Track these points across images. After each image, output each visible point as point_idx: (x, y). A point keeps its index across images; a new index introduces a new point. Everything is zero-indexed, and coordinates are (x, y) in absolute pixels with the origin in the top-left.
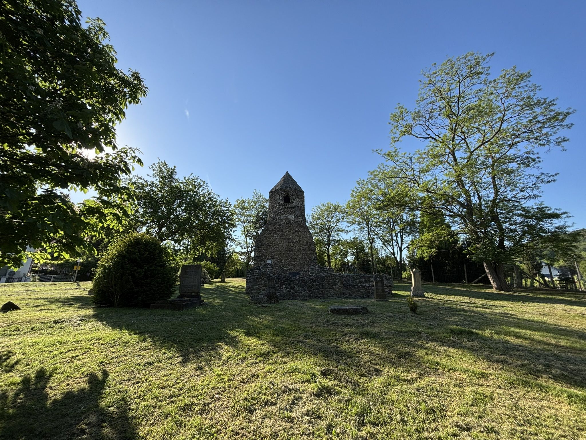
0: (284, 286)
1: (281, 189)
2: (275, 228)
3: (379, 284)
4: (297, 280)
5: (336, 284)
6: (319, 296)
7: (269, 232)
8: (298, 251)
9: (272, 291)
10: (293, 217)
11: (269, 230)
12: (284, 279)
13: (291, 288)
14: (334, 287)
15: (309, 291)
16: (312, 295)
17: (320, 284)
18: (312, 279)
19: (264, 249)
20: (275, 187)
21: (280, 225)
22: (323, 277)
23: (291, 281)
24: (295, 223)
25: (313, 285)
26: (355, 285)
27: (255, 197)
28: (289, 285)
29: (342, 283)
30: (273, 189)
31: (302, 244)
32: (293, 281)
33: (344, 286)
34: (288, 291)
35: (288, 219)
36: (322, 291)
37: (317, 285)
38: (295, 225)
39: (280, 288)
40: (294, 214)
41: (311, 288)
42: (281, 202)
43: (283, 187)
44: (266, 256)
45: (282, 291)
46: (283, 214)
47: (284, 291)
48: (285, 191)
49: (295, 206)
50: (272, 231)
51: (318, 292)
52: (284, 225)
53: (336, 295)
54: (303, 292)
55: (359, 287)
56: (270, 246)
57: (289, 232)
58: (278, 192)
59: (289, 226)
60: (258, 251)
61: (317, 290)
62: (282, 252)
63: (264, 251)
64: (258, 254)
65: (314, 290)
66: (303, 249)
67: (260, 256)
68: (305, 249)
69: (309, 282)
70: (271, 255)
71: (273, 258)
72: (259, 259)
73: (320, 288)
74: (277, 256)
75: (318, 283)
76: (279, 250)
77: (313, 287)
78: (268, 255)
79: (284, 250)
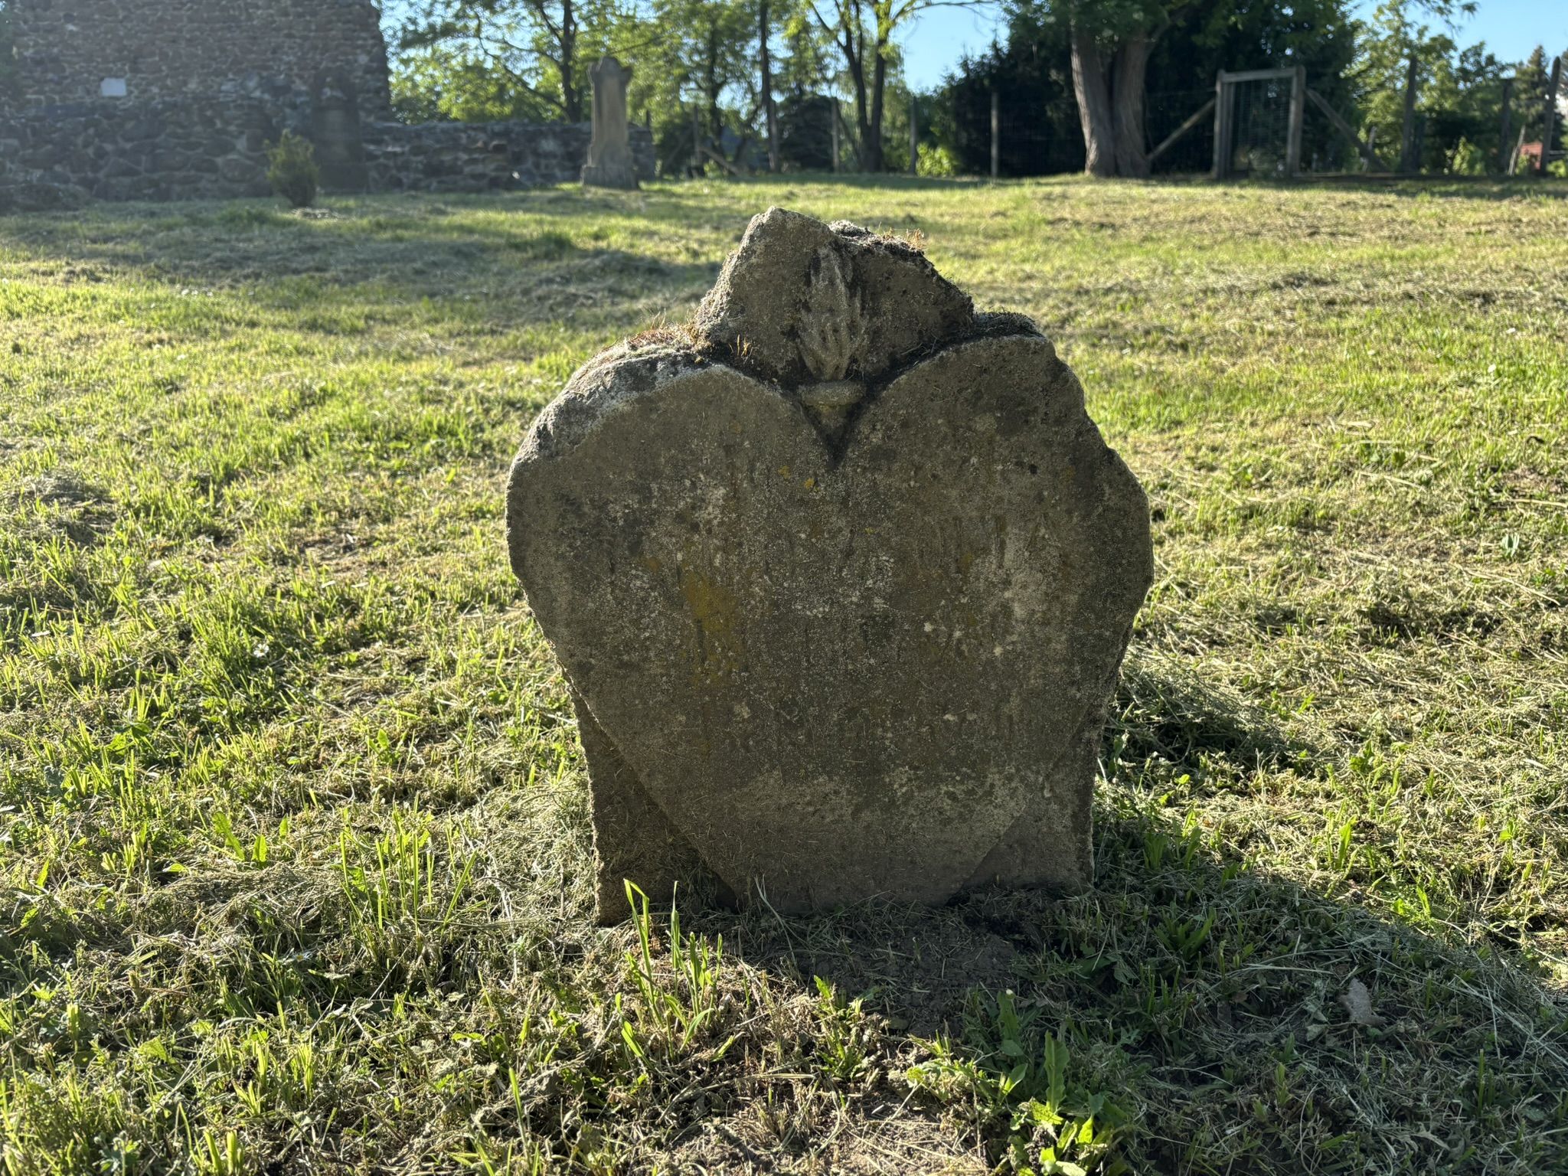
8: (270, 26)
44: (90, 58)
60: (36, 30)
61: (127, 180)
62: (180, 31)
63: (71, 27)
64: (36, 44)
65: (113, 181)
66: (300, 15)
67: (55, 60)
68: (314, 14)
69: (80, 141)
70: (120, 51)
71: (135, 70)
72: (50, 76)
73: (141, 168)
74: (152, 54)
75: (128, 146)
76: (161, 20)
77: (102, 162)
78: (103, 49)
79: (191, 20)
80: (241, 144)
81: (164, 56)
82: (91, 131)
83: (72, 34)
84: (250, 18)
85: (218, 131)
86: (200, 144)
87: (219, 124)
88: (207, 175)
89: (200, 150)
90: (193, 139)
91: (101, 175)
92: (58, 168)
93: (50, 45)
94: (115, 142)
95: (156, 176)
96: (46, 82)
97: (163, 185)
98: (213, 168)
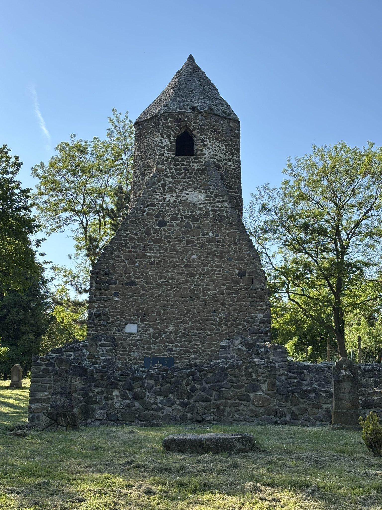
0: (116, 393)
1: (165, 115)
2: (148, 232)
3: (346, 386)
4: (152, 377)
5: (256, 388)
6: (208, 417)
7: (130, 245)
8: (214, 299)
9: (62, 401)
10: (203, 197)
11: (132, 239)
12: (117, 374)
13: (136, 397)
14: (252, 395)
15: (184, 405)
16: (189, 415)
17: (212, 389)
18: (193, 374)
19: (116, 294)
20: (151, 107)
21: (162, 224)
22: (223, 369)
23: (135, 379)
24: (207, 215)
25: (193, 390)
26: (310, 392)
27: (115, 135)
28: (130, 390)
29: (272, 386)
30: (145, 113)
31: (226, 279)
32: (141, 379)
33: (278, 393)
34: (127, 406)
35: (185, 204)
36: (217, 407)
37: (204, 390)
38: (207, 221)
39: (106, 398)
40: (203, 187)
41: (189, 397)
42: (166, 154)
43: (173, 107)
44: (122, 314)
45: (112, 405)
46: (172, 191)
47: (117, 406)
48: (178, 121)
49: (207, 165)
50: (141, 239)
51: (208, 408)
52: (175, 223)
53: (257, 416)
54: (167, 409)
55: (318, 396)
56: (133, 283)
57: (189, 242)
58: (157, 124)
59: (188, 226)
60: (99, 300)
61: (204, 404)
62: (169, 301)
63: (116, 299)
64: (99, 306)
65: (197, 404)
66: (230, 294)
67: (105, 315)
68: (237, 293)
69: (184, 383)
70: (137, 310)
71: (143, 320)
72: (102, 322)
73: (212, 398)
74: (153, 312)
75: (207, 386)
76: (160, 295)
77: (193, 394)
78: (130, 310)
79: (175, 296)
80: (264, 387)
81: (159, 313)
82: (190, 378)
83: (116, 302)
84: (204, 295)
85: (254, 380)
86: (244, 386)
87: (254, 377)
88: (244, 403)
89: (243, 389)
90: (240, 384)
91: (191, 401)
92: (171, 396)
93: (105, 307)
94: (202, 384)
95: (219, 403)
96: (100, 325)
97: (222, 407)
98: (248, 399)
